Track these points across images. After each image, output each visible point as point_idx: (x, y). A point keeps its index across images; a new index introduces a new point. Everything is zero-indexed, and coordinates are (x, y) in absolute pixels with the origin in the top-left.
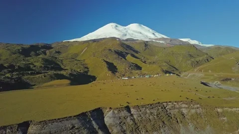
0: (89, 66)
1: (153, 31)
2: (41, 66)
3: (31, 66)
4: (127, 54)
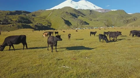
0: (51, 22)
1: (94, 5)
2: (16, 21)
3: (9, 20)
4: (79, 16)
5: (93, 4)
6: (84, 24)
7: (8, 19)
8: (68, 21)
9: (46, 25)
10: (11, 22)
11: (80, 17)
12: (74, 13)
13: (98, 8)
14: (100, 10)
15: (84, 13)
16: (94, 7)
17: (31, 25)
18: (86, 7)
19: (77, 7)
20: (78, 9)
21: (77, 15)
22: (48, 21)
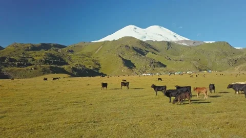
0: (101, 63)
1: (175, 34)
2: (42, 61)
3: (30, 60)
4: (148, 52)
5: (172, 32)
6: (157, 66)
7: (28, 57)
8: (130, 61)
9: (92, 68)
10: (32, 63)
11: (149, 55)
12: (140, 47)
13: (180, 38)
14: (186, 41)
15: (158, 47)
16: (175, 36)
17: (65, 67)
18: (159, 37)
19: (145, 37)
20: (147, 41)
21: (144, 51)
22: (95, 61)
